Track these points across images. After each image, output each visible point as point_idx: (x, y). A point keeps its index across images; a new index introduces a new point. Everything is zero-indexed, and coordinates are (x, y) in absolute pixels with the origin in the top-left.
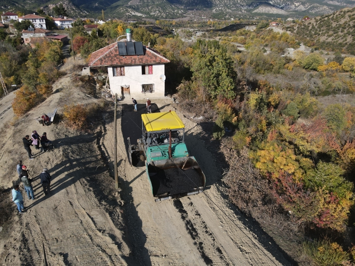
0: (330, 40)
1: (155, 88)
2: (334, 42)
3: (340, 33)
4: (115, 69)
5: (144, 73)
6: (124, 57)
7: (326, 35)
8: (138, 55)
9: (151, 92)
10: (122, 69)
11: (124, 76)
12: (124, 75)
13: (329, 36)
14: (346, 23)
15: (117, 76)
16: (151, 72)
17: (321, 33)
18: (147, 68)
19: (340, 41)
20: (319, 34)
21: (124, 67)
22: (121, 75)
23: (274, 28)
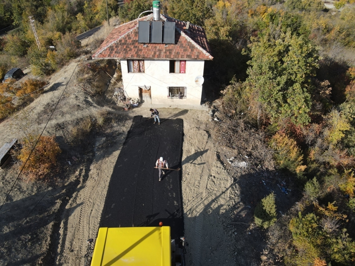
1: (188, 93)
4: (132, 63)
5: (172, 70)
6: (145, 46)
8: (166, 44)
9: (181, 97)
10: (141, 63)
11: (143, 74)
12: (144, 72)
15: (134, 72)
16: (183, 70)
18: (177, 65)
21: (144, 60)
22: (140, 71)
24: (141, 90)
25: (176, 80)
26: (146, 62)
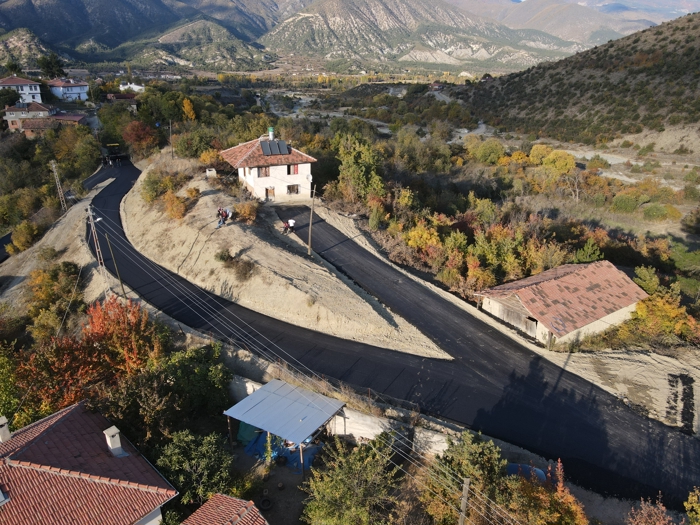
0: (523, 115)
1: (301, 188)
2: (529, 119)
3: (537, 104)
4: (260, 169)
5: (289, 173)
6: (269, 157)
7: (517, 106)
8: (283, 155)
9: (297, 193)
10: (267, 169)
12: (269, 176)
13: (522, 109)
14: (546, 87)
15: (262, 177)
16: (296, 172)
17: (509, 103)
18: (292, 168)
19: (538, 117)
20: (507, 106)
21: (269, 167)
22: (266, 175)
23: (436, 93)
24: (267, 190)
25: (293, 180)
26: (271, 168)
